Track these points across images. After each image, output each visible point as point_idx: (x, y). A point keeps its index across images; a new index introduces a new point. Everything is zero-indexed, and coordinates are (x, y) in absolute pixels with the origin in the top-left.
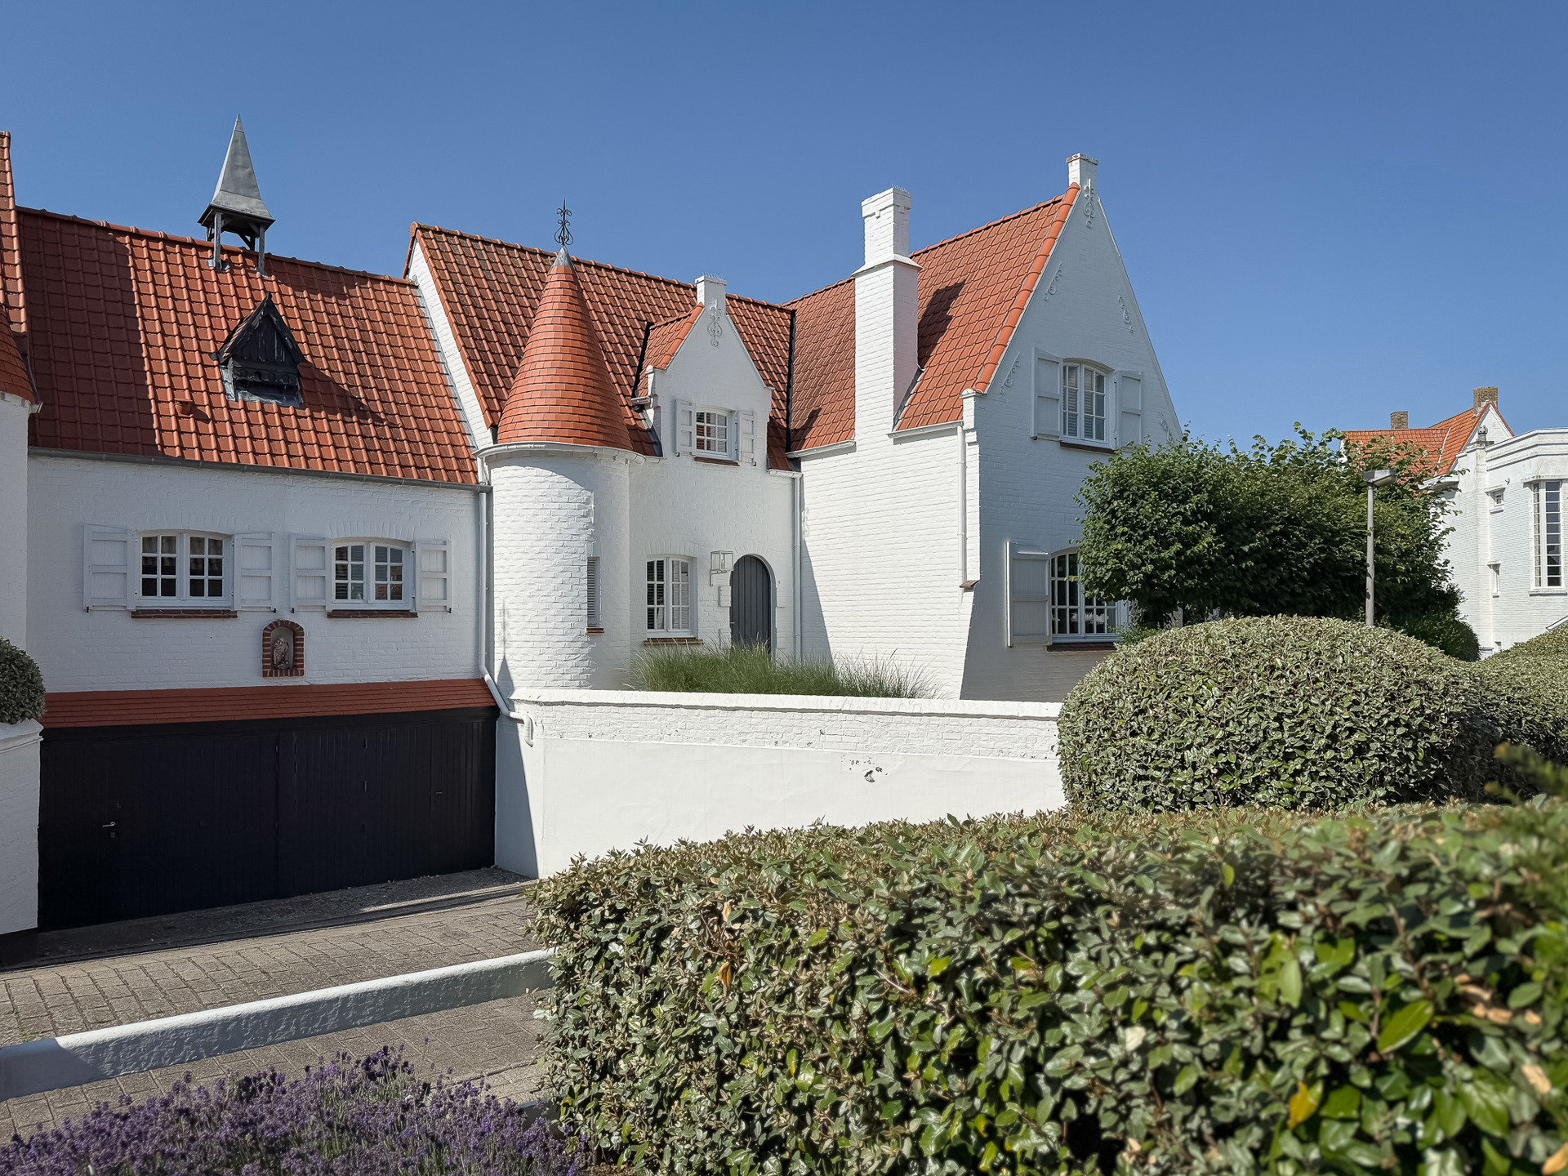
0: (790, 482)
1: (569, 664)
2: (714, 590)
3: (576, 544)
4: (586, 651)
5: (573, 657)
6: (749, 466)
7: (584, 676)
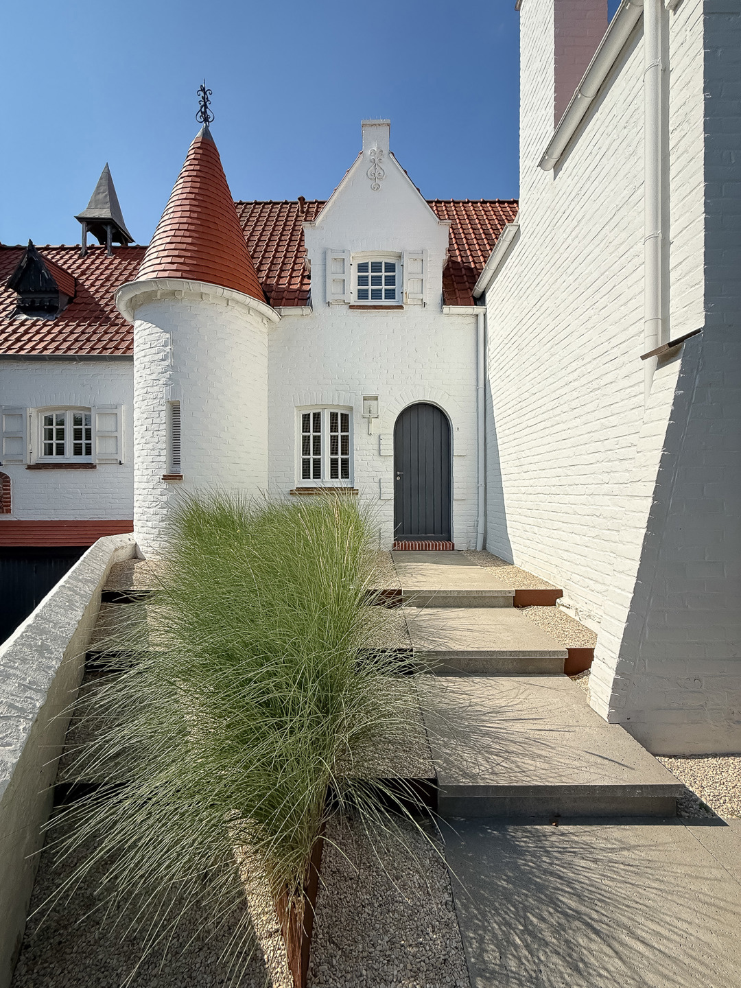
0: (473, 320)
1: (151, 511)
2: (374, 440)
3: (156, 389)
4: (164, 498)
5: (154, 504)
6: (419, 308)
7: (163, 524)
